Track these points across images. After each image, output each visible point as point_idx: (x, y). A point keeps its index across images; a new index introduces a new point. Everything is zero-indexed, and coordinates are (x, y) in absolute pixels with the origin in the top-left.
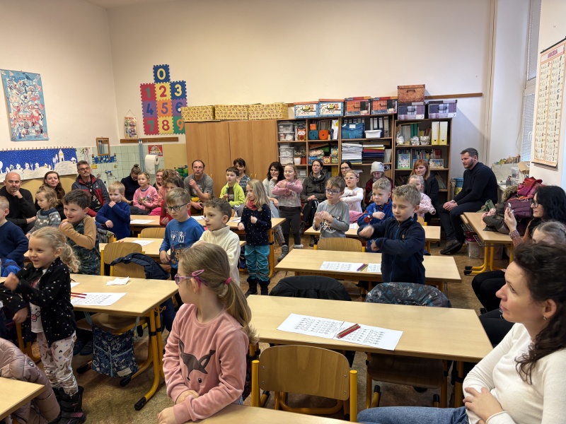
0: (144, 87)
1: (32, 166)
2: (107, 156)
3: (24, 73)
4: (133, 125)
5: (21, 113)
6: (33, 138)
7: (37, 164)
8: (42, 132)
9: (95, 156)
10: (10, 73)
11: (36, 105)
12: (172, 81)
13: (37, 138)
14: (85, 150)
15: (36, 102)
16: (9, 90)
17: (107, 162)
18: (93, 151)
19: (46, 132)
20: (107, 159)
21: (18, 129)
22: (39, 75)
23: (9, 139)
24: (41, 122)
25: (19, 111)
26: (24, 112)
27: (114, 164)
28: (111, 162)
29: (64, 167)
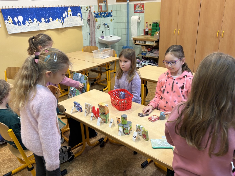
1: (47, 20)
2: (105, 12)
7: (51, 19)
9: (96, 13)
14: (88, 8)
17: (105, 17)
18: (95, 9)
20: (105, 15)
27: (110, 18)
28: (108, 17)
29: (72, 20)
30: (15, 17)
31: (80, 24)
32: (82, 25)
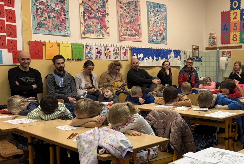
0: (223, 14)
1: (157, 59)
2: (197, 57)
3: (158, 4)
4: (214, 38)
5: (155, 27)
6: (159, 43)
7: (160, 58)
8: (164, 39)
9: (190, 57)
10: (151, 3)
11: (163, 23)
12: (241, 8)
13: (161, 43)
14: (185, 52)
15: (163, 21)
16: (150, 13)
17: (197, 61)
18: (190, 54)
19: (166, 39)
20: (197, 59)
21: (152, 37)
22: (166, 5)
23: (147, 42)
24: (164, 33)
25: (154, 26)
26: (156, 27)
27: (200, 62)
28: (199, 61)
29: (173, 61)
30: (139, 54)
31: (179, 65)
32: (180, 65)
